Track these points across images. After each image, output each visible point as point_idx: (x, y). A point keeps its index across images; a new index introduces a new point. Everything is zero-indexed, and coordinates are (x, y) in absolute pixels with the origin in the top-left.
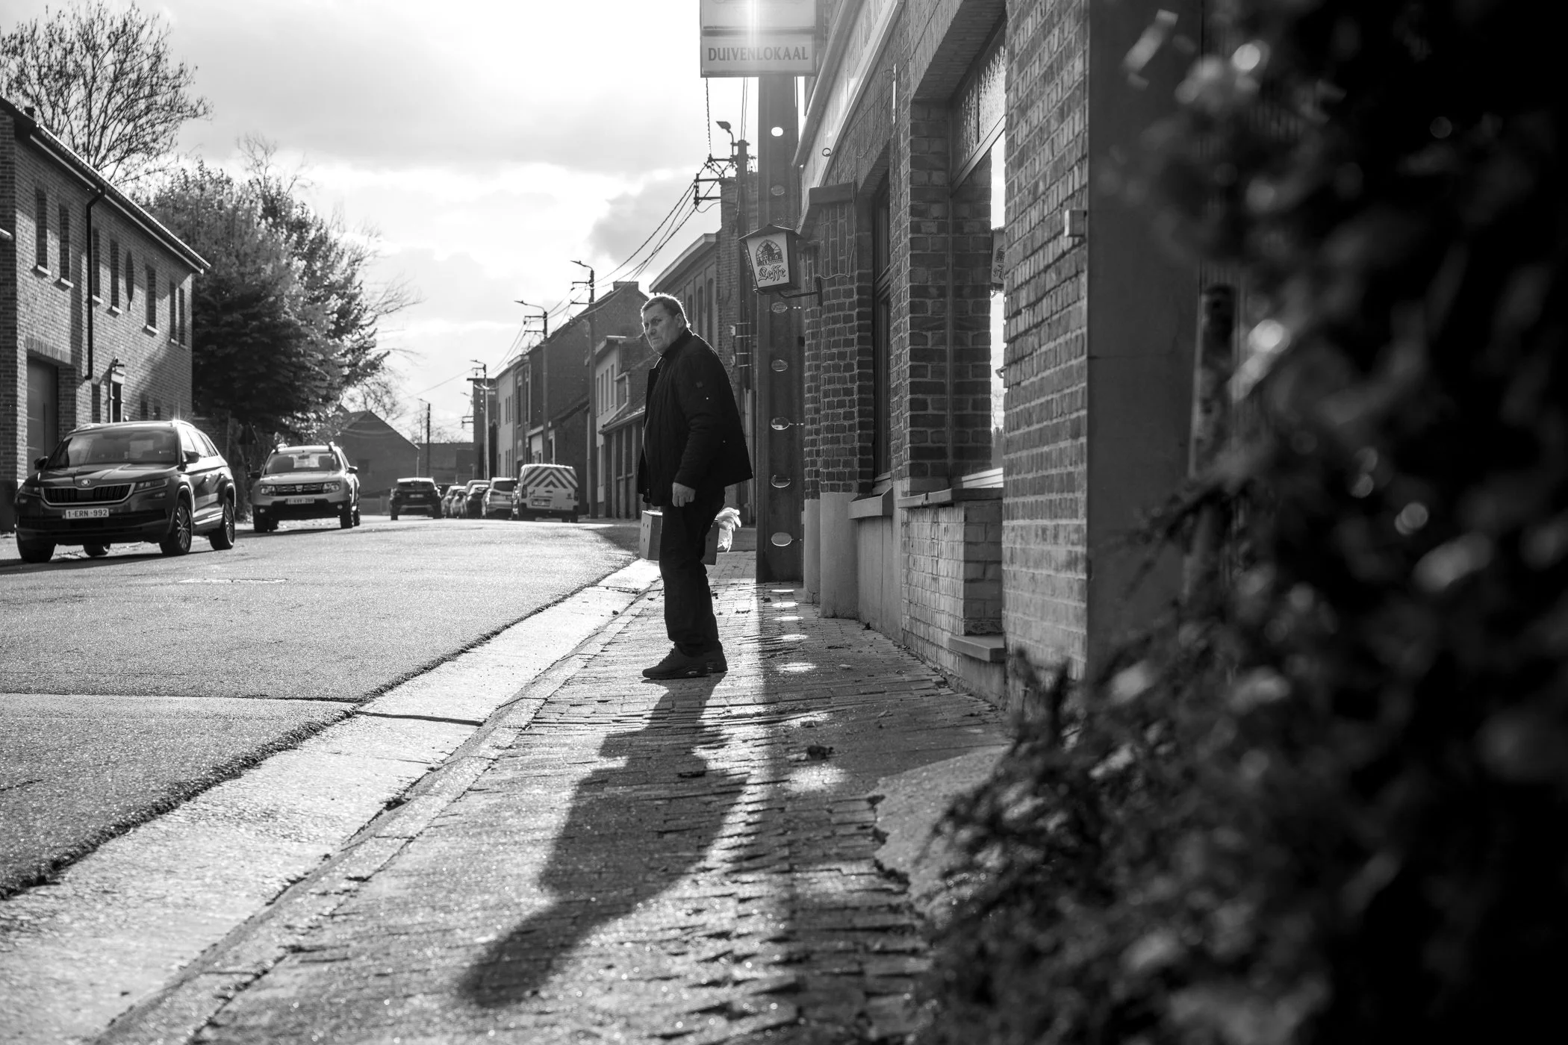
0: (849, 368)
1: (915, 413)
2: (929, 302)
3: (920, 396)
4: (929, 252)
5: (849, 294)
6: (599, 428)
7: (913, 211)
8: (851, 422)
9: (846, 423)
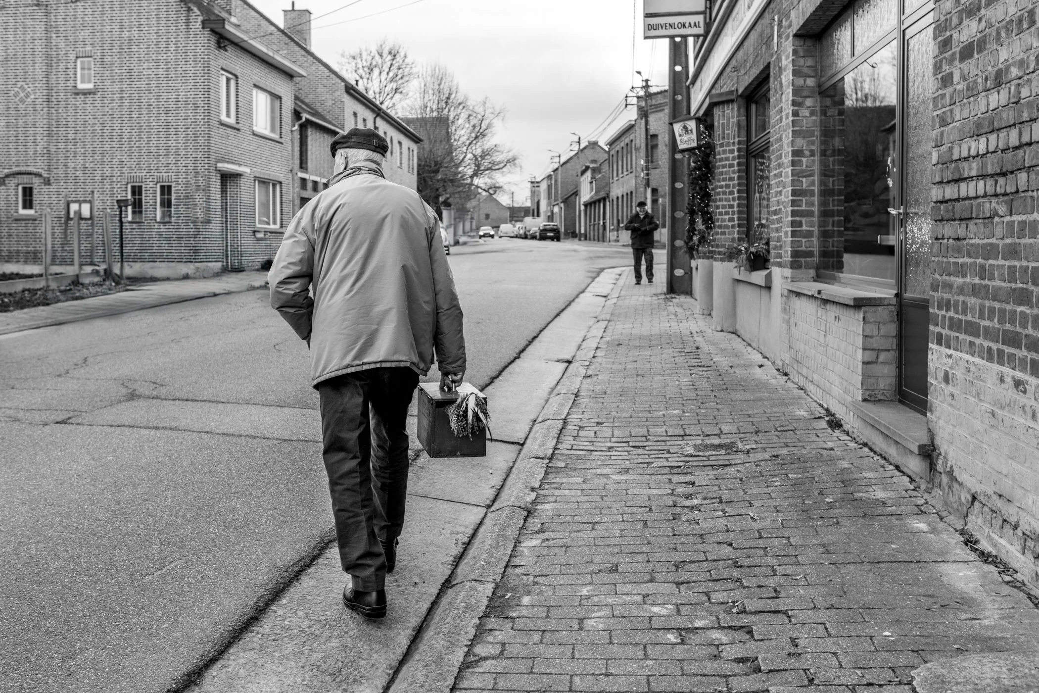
0: (732, 193)
1: (794, 229)
2: (804, 160)
3: (798, 219)
4: (804, 128)
5: (732, 151)
6: (582, 203)
7: (794, 103)
8: (733, 223)
9: (730, 224)
